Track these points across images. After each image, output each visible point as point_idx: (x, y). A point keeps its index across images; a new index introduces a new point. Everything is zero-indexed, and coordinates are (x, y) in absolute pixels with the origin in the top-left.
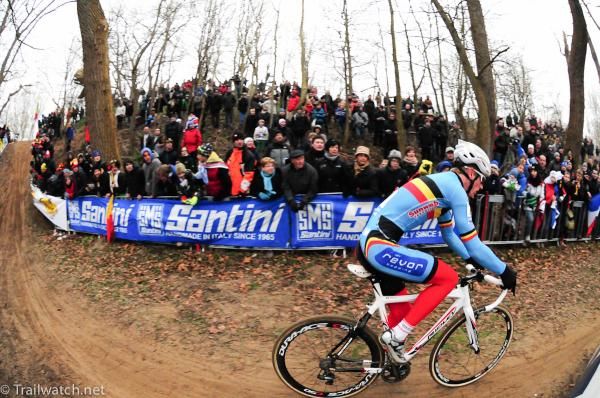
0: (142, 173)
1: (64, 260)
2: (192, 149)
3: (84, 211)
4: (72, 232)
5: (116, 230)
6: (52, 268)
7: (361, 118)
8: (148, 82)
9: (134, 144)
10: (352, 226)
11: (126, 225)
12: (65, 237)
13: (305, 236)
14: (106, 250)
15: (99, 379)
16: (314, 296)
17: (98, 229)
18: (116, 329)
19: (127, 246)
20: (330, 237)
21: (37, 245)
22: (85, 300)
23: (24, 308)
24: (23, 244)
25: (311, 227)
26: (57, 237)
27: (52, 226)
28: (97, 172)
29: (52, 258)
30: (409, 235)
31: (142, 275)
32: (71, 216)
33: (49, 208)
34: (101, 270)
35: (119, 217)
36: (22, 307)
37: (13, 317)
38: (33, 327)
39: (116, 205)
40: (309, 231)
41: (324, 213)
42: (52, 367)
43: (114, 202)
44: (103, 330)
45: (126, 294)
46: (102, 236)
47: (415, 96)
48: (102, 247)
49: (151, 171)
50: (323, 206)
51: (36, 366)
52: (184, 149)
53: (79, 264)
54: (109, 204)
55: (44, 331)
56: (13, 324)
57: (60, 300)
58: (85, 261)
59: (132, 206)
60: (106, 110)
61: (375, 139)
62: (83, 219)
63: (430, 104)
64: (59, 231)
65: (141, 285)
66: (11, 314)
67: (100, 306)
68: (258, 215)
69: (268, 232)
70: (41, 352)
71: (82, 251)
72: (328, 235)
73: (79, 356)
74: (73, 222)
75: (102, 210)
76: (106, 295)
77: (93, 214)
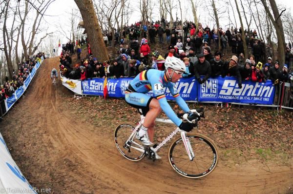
0: (122, 66)
1: (81, 108)
2: (146, 54)
3: (91, 85)
4: (84, 96)
5: (109, 93)
6: (73, 113)
7: (225, 39)
8: (116, 24)
9: (114, 53)
10: (226, 92)
11: (114, 90)
12: (81, 98)
13: (204, 95)
14: (104, 103)
15: (97, 164)
16: (208, 125)
17: (99, 93)
18: (109, 140)
19: (115, 100)
20: (216, 97)
21: (65, 103)
22: (92, 127)
23: (57, 133)
24: (57, 103)
25: (207, 92)
26: (76, 98)
27: (73, 93)
28: (98, 66)
29: (74, 108)
30: (251, 98)
31: (123, 113)
32: (84, 88)
33: (72, 85)
34: (101, 112)
35: (111, 87)
36: (56, 132)
37: (50, 137)
38: (62, 141)
39: (109, 81)
40: (206, 93)
41: (213, 85)
42: (70, 159)
43: (107, 80)
44: (102, 140)
45: (115, 123)
46: (101, 96)
47: (249, 29)
48: (101, 101)
49: (127, 64)
50: (213, 81)
51: (61, 159)
52: (142, 54)
53: (89, 110)
54: (105, 81)
55: (68, 142)
56: (50, 140)
57: (78, 127)
58: (92, 108)
59: (118, 81)
60: (99, 38)
61: (233, 49)
62: (91, 88)
63: (256, 33)
64: (77, 95)
65: (123, 118)
66: (49, 136)
67: (100, 129)
68: (182, 84)
69: (186, 93)
70: (65, 153)
71: (90, 104)
72: (215, 96)
73: (88, 153)
74: (85, 90)
75: (101, 84)
76: (104, 123)
77: (96, 86)
